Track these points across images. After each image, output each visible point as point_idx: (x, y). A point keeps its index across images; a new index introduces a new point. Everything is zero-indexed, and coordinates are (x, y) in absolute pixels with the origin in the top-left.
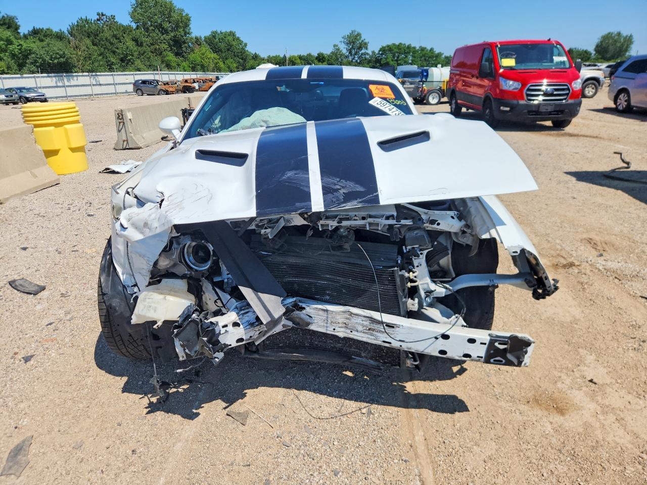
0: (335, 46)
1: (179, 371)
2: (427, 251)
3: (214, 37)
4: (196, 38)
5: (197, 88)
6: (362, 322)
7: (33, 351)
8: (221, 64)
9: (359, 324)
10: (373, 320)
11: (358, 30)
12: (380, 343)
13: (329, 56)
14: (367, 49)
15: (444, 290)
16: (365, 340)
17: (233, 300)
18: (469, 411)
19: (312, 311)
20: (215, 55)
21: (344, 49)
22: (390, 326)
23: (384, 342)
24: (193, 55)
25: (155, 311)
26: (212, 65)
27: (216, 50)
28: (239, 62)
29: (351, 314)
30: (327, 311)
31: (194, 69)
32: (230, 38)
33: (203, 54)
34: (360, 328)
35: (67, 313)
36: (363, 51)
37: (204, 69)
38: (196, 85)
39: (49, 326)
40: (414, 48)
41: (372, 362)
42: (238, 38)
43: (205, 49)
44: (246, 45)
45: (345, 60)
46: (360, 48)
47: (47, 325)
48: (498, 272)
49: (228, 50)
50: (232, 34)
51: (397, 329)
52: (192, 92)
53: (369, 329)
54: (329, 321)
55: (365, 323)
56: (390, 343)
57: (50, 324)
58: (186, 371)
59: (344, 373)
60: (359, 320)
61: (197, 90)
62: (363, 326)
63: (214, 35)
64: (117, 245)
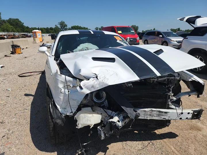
0: (55, 25)
1: (84, 144)
2: (173, 87)
3: (10, 20)
4: (3, 20)
5: (6, 38)
6: (156, 113)
7: (3, 150)
8: (15, 30)
9: (155, 114)
10: (160, 112)
11: (63, 21)
12: (162, 119)
13: (54, 28)
14: (67, 27)
15: (175, 98)
16: (157, 119)
17: (114, 112)
18: (178, 136)
19: (140, 112)
20: (12, 26)
21: (59, 26)
22: (166, 113)
23: (163, 118)
24: (3, 26)
25: (90, 121)
26: (11, 30)
27: (11, 24)
28: (21, 29)
29: (152, 110)
30: (145, 111)
31: (4, 31)
32: (17, 21)
33: (7, 26)
34: (155, 115)
35: (9, 130)
36: (66, 27)
37: (8, 31)
38: (6, 37)
39: (4, 137)
40: (82, 27)
41: (154, 126)
42: (20, 21)
43: (8, 24)
44: (23, 23)
45: (60, 30)
46: (65, 27)
47: (3, 137)
48: (181, 92)
49: (17, 25)
50: (17, 19)
51: (168, 113)
52: (4, 39)
53: (158, 115)
54: (146, 114)
55: (157, 113)
56: (165, 118)
57: (4, 136)
58: (88, 144)
59: (135, 132)
60: (155, 113)
61: (6, 39)
62: (156, 114)
63: (10, 19)
64: (59, 97)
